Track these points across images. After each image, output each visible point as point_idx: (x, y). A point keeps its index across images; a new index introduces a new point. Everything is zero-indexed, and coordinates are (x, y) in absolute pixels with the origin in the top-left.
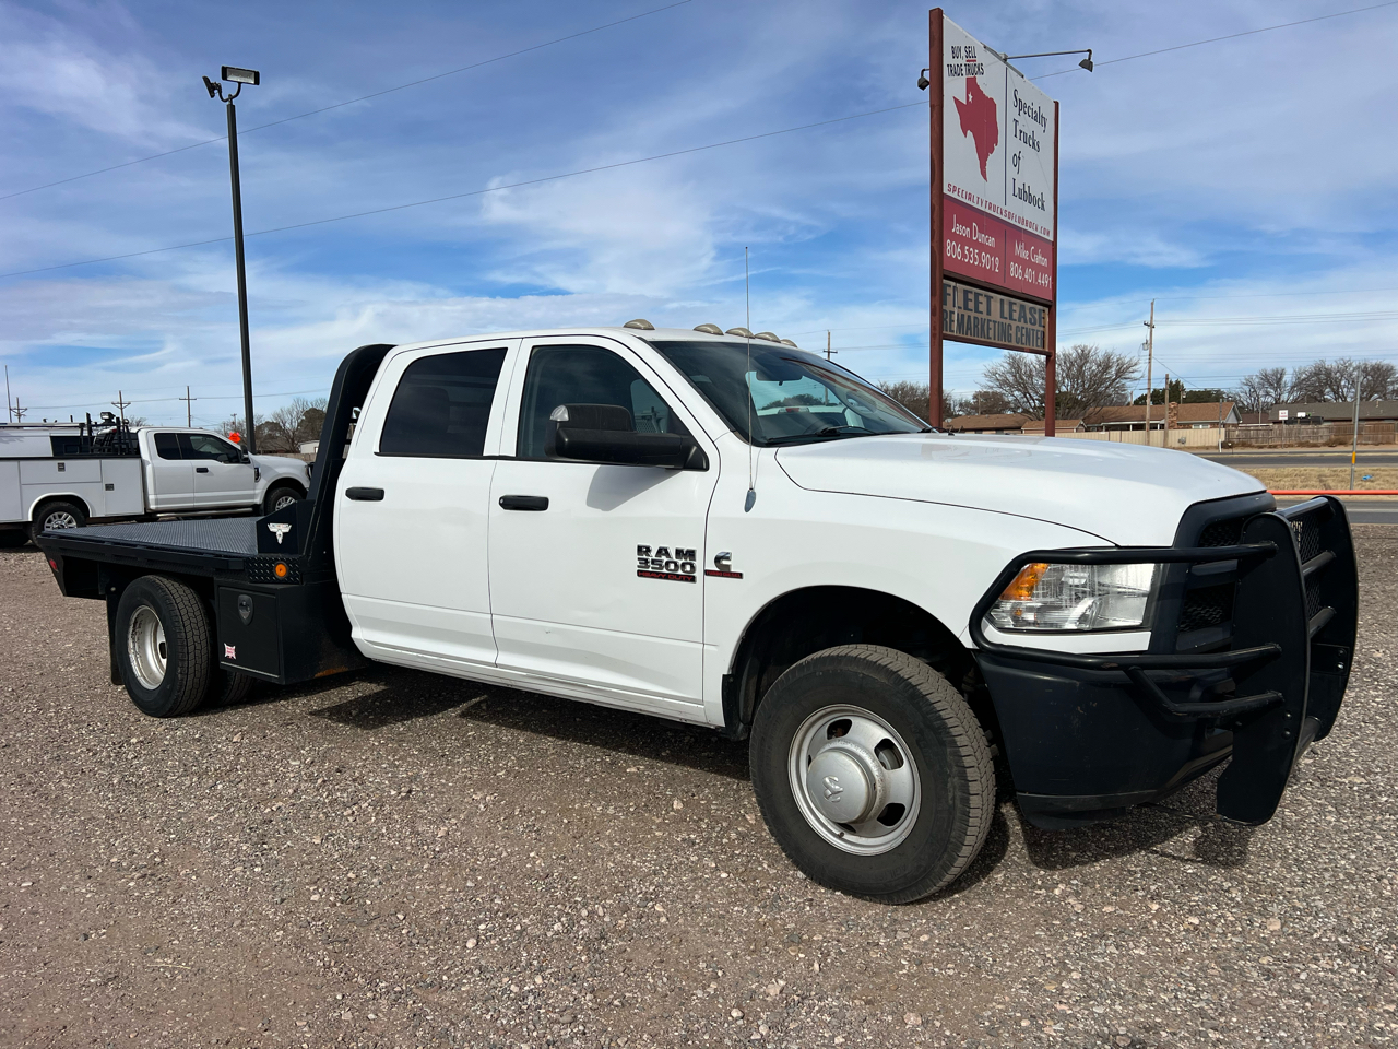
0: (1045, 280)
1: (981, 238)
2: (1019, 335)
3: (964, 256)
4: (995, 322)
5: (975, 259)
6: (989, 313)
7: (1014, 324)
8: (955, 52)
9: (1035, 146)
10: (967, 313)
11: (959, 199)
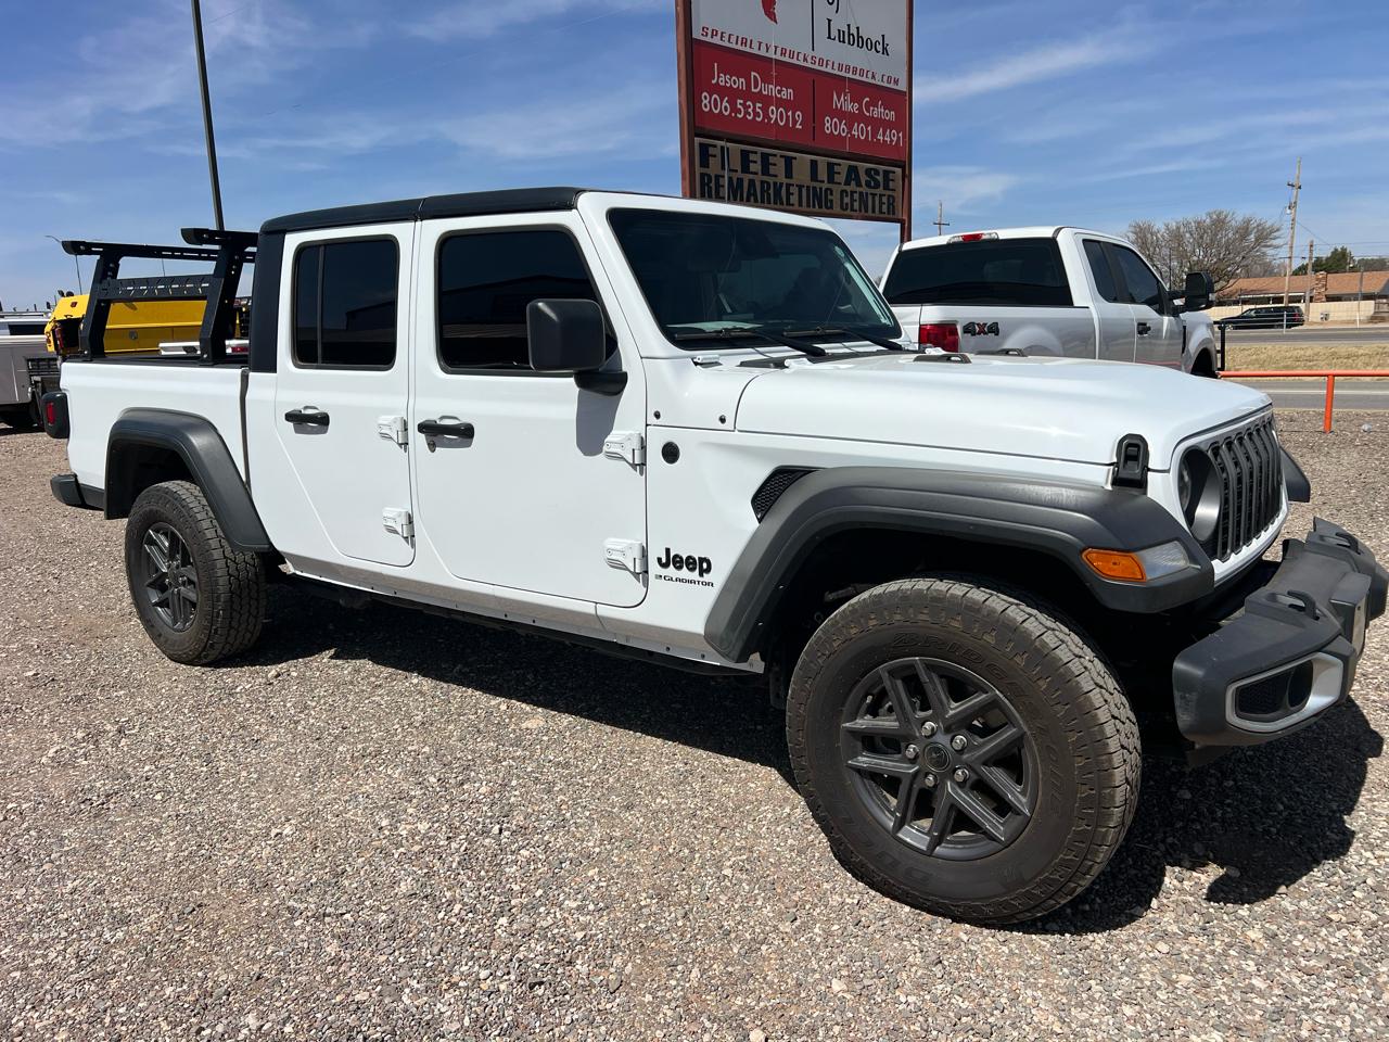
1: (771, 90)
2: (847, 200)
3: (735, 110)
4: (800, 187)
5: (758, 115)
6: (789, 174)
7: (837, 189)
10: (747, 178)
11: (726, 44)
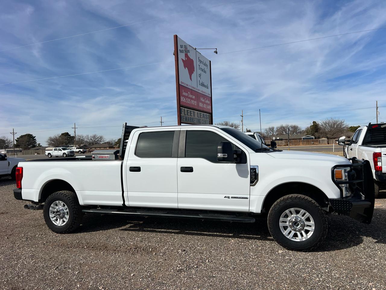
0: (209, 107)
1: (191, 96)
2: (203, 122)
3: (186, 101)
4: (196, 118)
5: (189, 102)
6: (194, 116)
7: (201, 119)
8: (181, 46)
9: (205, 72)
10: (188, 116)
11: (184, 85)
